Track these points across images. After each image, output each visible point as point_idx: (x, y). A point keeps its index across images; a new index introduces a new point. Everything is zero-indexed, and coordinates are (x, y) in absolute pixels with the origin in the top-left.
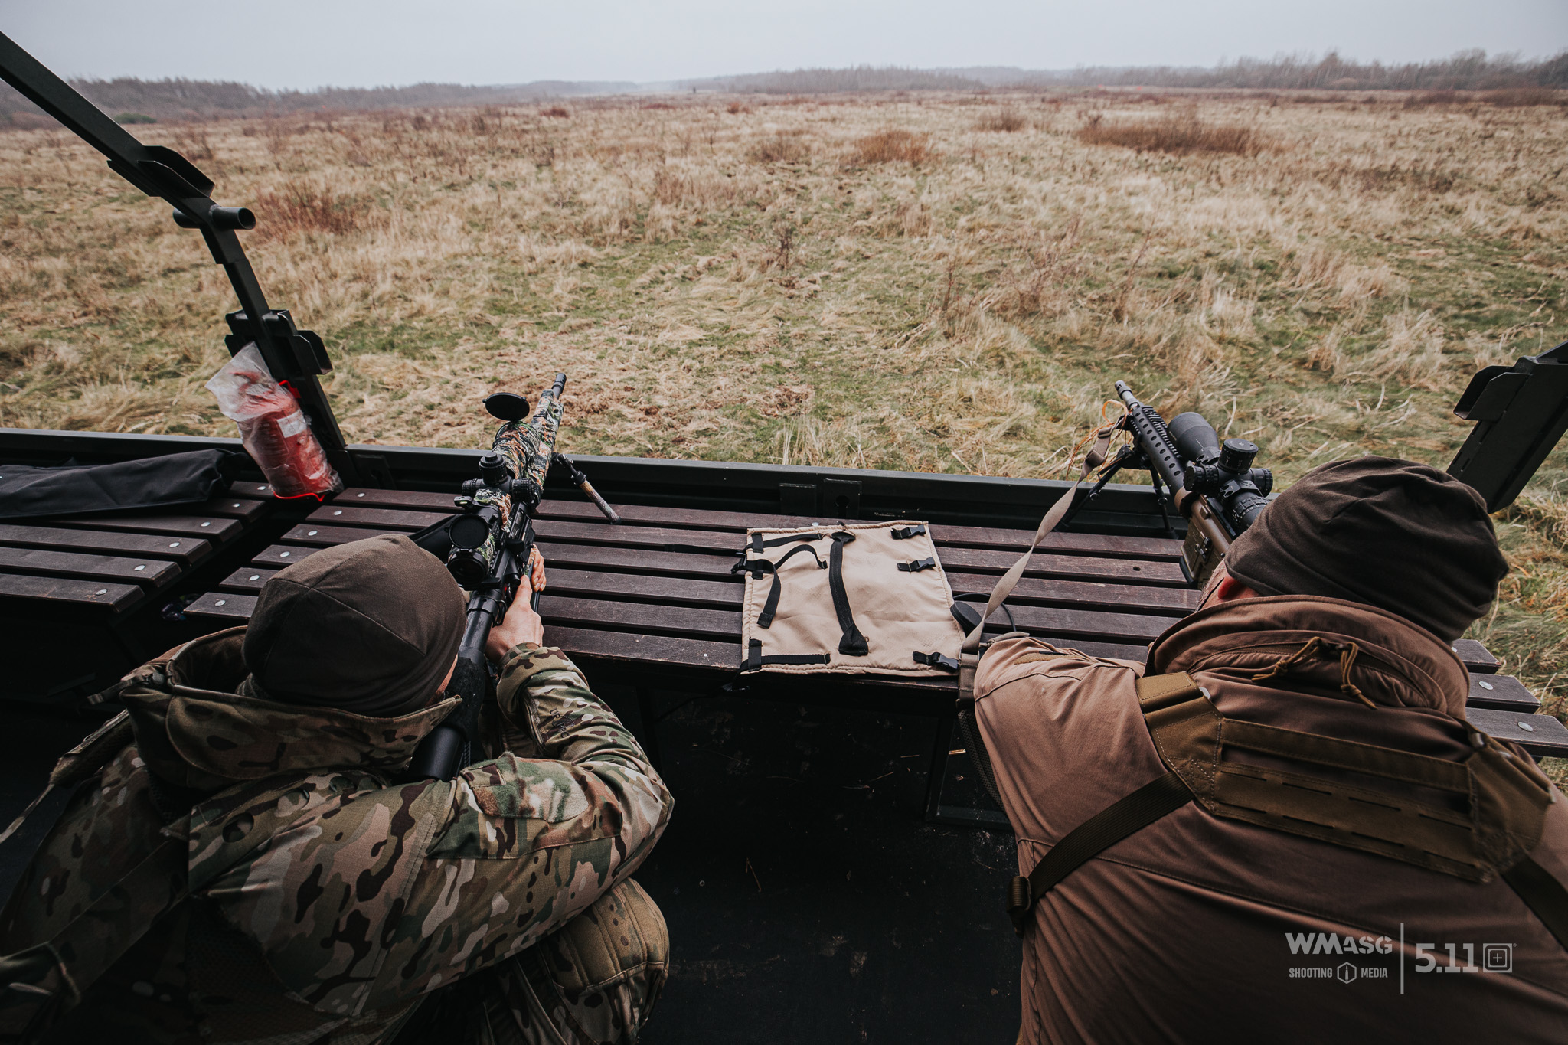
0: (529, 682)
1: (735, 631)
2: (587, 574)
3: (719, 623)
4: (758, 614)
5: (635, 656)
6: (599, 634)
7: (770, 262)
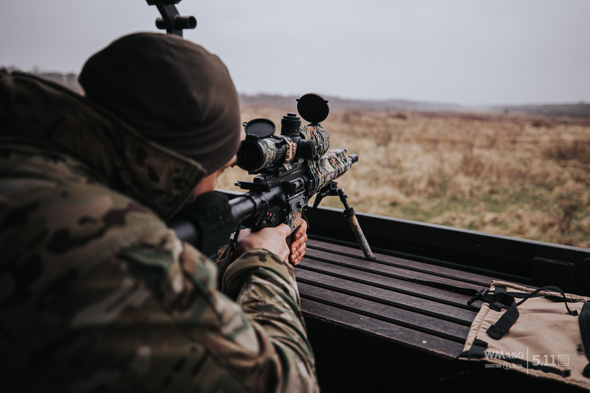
0: (255, 271)
1: (461, 337)
2: (333, 278)
3: (445, 328)
4: (488, 328)
5: (356, 326)
6: (328, 308)
7: (551, 225)
